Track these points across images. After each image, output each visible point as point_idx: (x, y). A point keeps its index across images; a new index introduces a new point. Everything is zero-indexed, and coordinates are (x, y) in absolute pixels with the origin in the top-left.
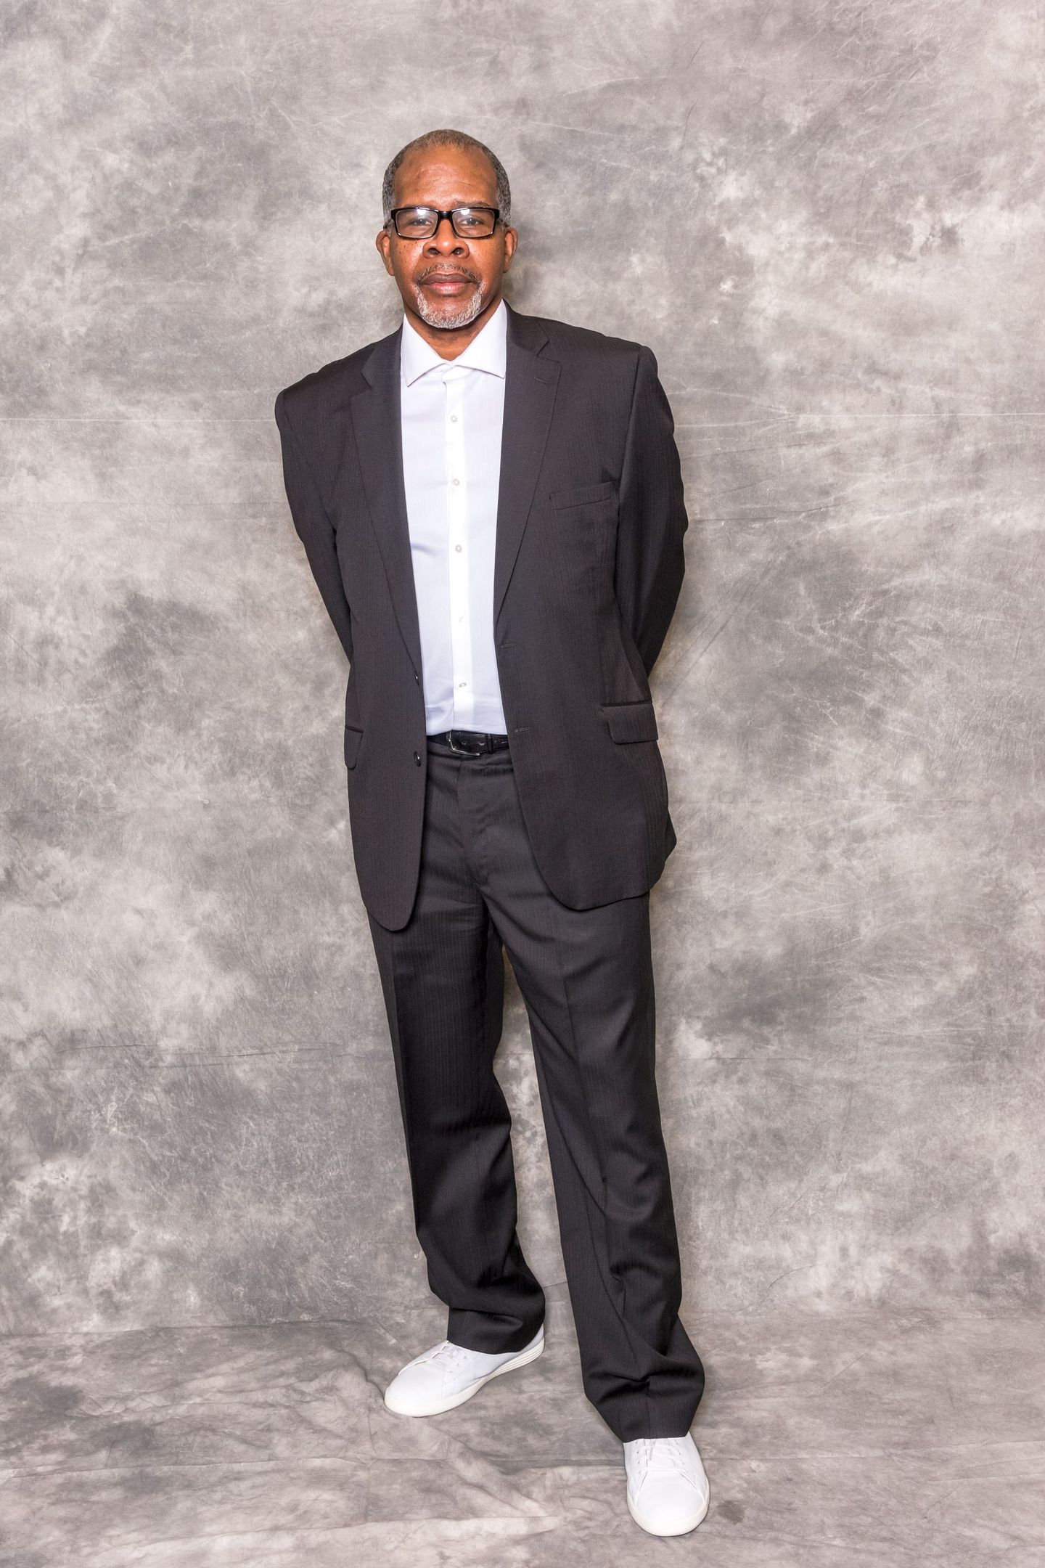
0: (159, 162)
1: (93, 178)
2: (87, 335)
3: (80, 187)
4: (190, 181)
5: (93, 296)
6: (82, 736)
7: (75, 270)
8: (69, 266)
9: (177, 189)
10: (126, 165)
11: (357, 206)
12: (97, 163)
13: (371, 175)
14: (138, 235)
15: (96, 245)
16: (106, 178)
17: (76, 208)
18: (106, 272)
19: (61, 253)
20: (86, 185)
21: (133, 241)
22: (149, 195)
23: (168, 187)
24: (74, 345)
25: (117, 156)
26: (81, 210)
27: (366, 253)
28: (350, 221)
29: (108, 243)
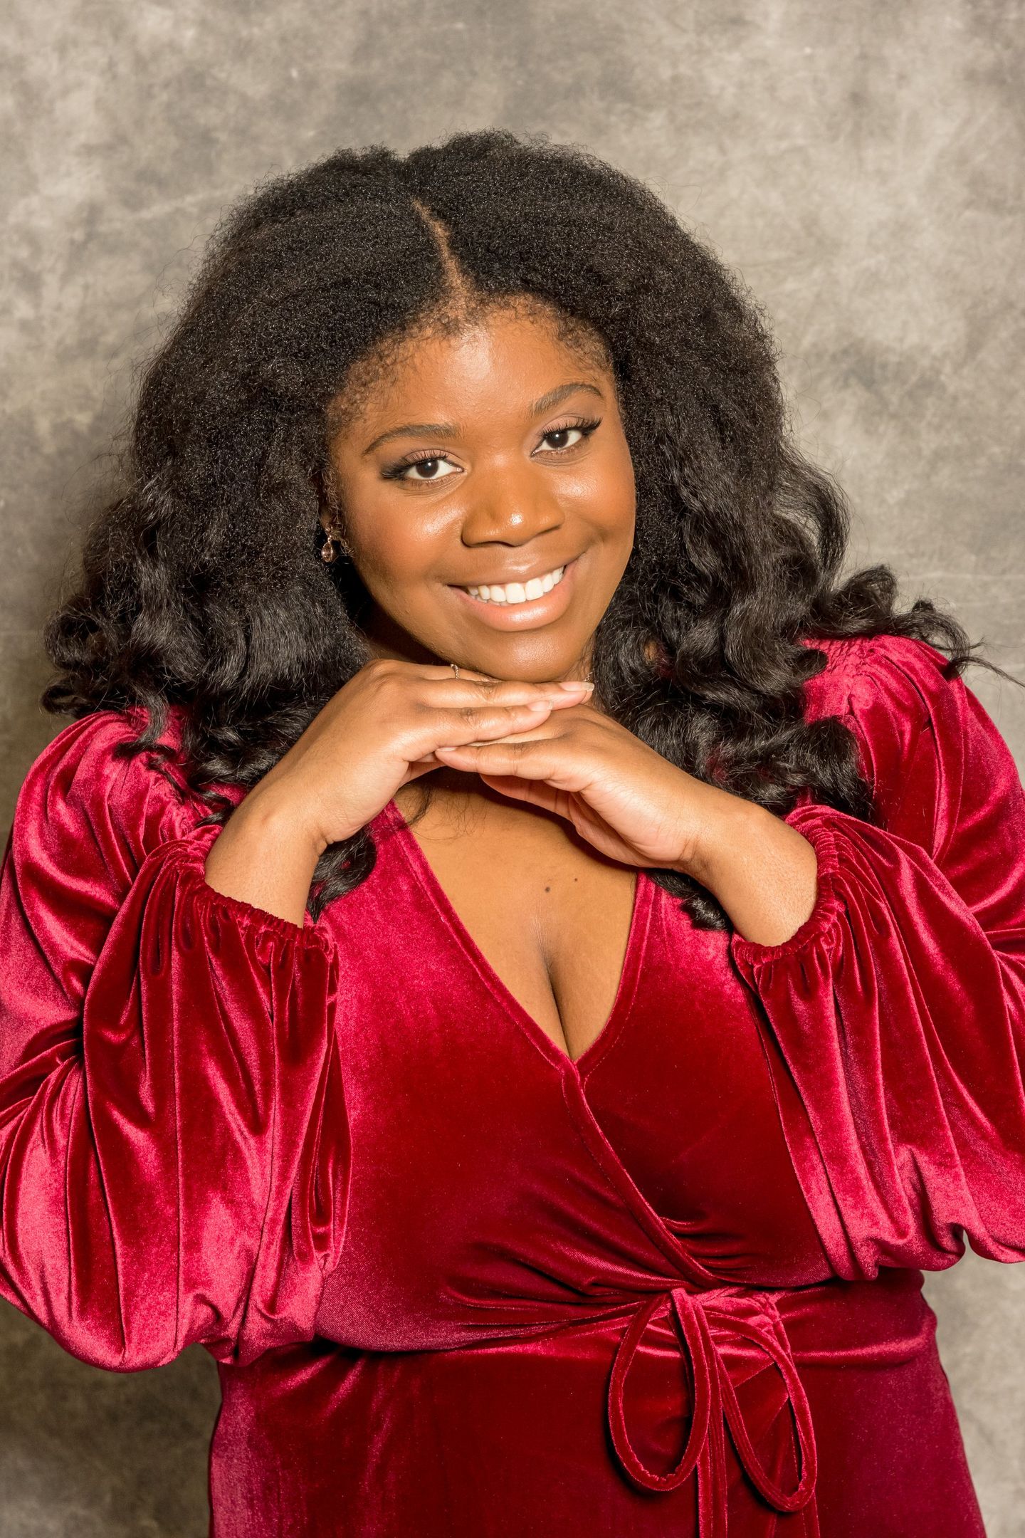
0: (269, 22)
1: (111, 65)
2: (95, 430)
3: (80, 85)
4: (342, 66)
5: (111, 338)
6: (77, 1403)
7: (65, 279)
8: (52, 270)
9: (310, 84)
10: (190, 34)
11: (736, 116)
12: (118, 30)
13: (770, 43)
14: (218, 193)
15: (117, 220)
16: (140, 63)
17: (69, 134)
18: (142, 281)
19: (32, 239)
20: (94, 81)
21: (206, 209)
22: (244, 100)
23: (289, 81)
24: (62, 454)
25: (168, 13)
26: (82, 137)
27: (760, 223)
28: (722, 150)
29: (146, 214)
